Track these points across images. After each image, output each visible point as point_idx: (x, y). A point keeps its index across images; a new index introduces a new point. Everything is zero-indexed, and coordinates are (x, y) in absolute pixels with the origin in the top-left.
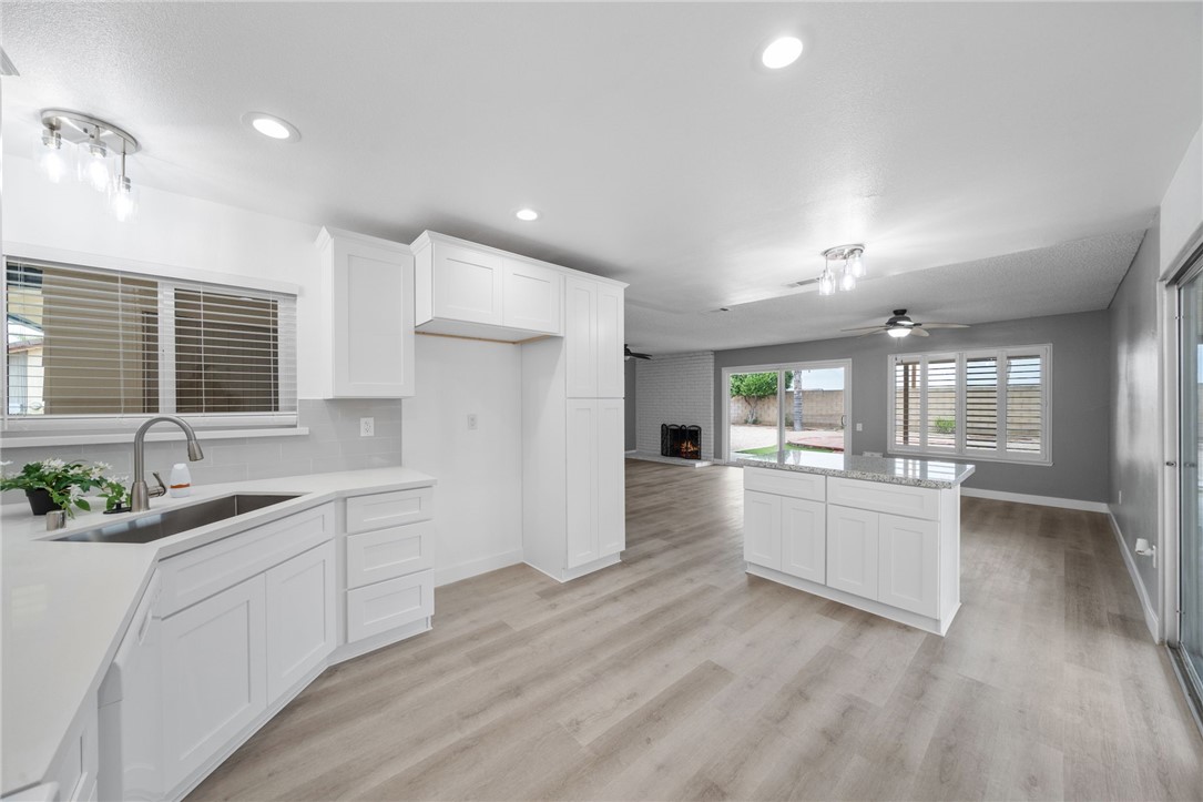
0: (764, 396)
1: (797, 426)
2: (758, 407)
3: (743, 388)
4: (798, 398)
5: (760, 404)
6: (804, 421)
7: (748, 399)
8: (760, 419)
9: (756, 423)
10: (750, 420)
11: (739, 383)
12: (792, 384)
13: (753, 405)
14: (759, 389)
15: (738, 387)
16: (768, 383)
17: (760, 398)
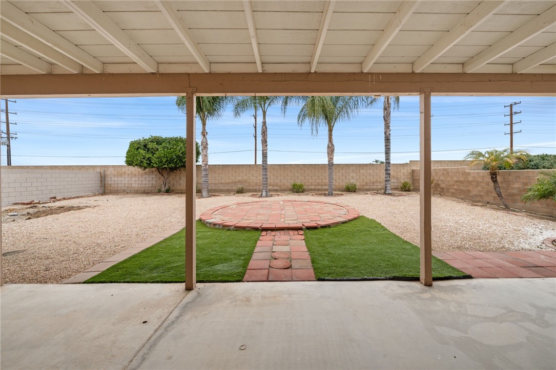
0: (176, 168)
1: (205, 193)
2: (171, 178)
3: (154, 160)
4: (205, 170)
5: (173, 175)
6: (210, 188)
7: (160, 170)
8: (172, 188)
9: (168, 192)
10: (163, 189)
11: (150, 155)
12: (200, 159)
13: (166, 176)
14: (170, 161)
15: (149, 159)
16: (178, 156)
17: (172, 169)
